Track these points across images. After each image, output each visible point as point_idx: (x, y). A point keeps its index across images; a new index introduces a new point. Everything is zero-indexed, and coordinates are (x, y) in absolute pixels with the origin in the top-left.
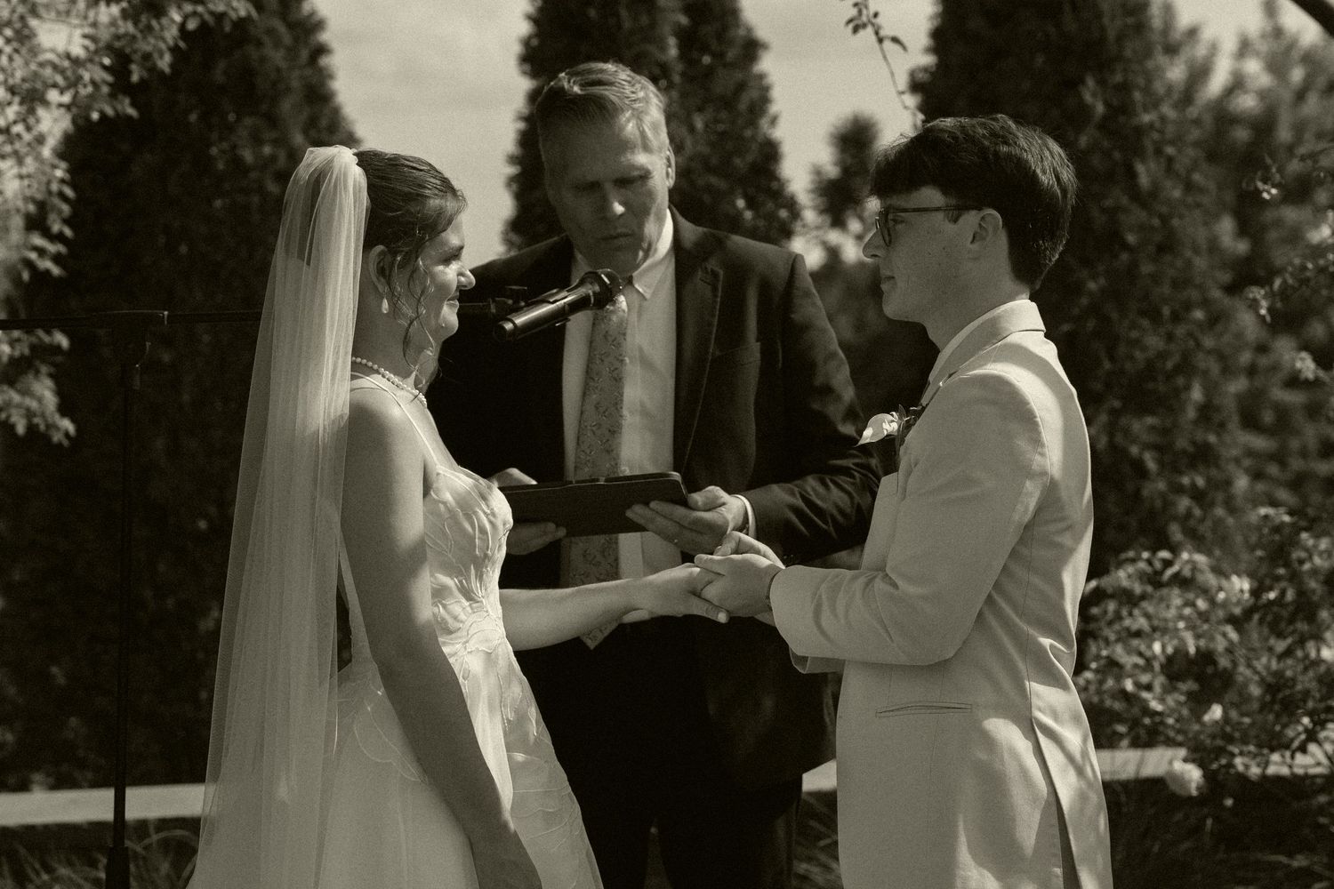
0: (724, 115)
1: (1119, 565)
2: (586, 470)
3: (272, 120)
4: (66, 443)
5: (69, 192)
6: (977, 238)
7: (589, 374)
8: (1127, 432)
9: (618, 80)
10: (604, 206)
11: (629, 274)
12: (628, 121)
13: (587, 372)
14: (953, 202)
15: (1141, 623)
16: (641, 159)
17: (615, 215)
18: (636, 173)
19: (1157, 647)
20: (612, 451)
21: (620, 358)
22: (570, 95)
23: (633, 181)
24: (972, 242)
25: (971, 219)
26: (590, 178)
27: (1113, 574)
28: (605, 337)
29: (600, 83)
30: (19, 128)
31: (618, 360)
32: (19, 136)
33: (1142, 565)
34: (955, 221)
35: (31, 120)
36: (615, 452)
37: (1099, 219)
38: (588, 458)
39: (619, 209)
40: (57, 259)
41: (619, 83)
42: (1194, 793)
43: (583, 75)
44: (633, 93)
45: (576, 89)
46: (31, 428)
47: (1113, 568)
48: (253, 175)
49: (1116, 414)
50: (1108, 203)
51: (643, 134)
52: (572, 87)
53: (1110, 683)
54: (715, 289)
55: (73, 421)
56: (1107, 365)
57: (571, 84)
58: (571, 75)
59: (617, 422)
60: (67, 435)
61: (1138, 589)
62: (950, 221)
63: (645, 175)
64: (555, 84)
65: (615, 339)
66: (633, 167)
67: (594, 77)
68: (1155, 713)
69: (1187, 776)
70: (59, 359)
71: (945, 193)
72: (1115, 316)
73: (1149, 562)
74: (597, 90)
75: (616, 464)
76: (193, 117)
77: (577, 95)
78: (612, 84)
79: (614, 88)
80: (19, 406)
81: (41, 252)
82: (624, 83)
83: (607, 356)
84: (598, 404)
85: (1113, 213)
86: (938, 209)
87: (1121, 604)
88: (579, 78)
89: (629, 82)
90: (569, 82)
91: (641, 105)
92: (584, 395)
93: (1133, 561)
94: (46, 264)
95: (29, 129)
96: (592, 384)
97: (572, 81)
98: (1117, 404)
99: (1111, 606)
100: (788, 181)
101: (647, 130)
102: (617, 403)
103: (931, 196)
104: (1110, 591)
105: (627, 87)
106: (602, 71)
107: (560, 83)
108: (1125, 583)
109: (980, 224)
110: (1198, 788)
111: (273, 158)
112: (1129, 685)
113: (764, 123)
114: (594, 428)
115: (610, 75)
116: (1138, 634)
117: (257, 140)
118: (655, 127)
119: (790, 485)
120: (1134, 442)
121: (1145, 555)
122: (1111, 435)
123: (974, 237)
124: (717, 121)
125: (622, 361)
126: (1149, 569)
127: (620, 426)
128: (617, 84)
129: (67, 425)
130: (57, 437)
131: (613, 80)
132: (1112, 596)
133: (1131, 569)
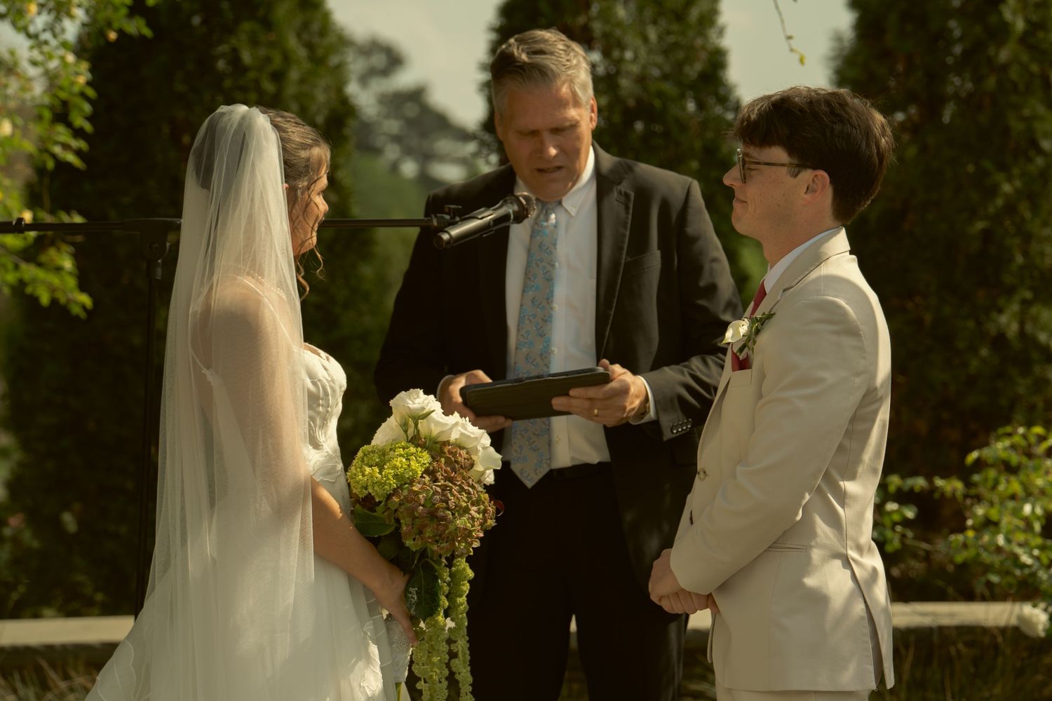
0: (675, 27)
1: (998, 438)
2: (524, 350)
3: (267, 24)
4: (83, 315)
5: (91, 93)
6: (810, 190)
7: (528, 275)
8: (1035, 320)
9: (558, 51)
10: (542, 150)
11: (559, 199)
12: (563, 83)
13: (526, 274)
14: (796, 162)
15: (1016, 487)
16: (572, 113)
17: (551, 156)
18: (568, 124)
19: (1027, 509)
20: (545, 335)
21: (552, 263)
22: (519, 62)
23: (565, 130)
24: (806, 193)
25: (807, 175)
26: (532, 127)
27: (993, 446)
28: (540, 246)
29: (542, 52)
30: (47, 36)
31: (550, 264)
32: (46, 43)
33: (1017, 439)
34: (796, 176)
35: (58, 29)
36: (546, 336)
37: (1017, 126)
38: (526, 341)
39: (553, 151)
40: (78, 153)
41: (558, 53)
42: (1042, 634)
43: (528, 43)
44: (568, 60)
45: (524, 57)
46: (54, 302)
47: (993, 441)
48: (252, 75)
49: (1026, 303)
50: (1026, 112)
51: (574, 94)
52: (521, 55)
53: (986, 538)
54: (627, 208)
55: (91, 295)
56: (1019, 259)
57: (520, 51)
58: (520, 41)
59: (549, 313)
60: (84, 307)
61: (1015, 459)
62: (791, 176)
63: (574, 126)
64: (506, 48)
65: (548, 248)
66: (566, 119)
67: (538, 47)
68: (1024, 566)
69: (1034, 620)
70: (79, 239)
71: (790, 154)
72: (1028, 215)
73: (1025, 436)
74: (539, 59)
75: (548, 346)
76: (196, 20)
77: (525, 63)
78: (552, 53)
79: (553, 57)
80: (43, 282)
81: (66, 147)
82: (561, 52)
83: (541, 262)
84: (534, 298)
85: (1029, 120)
86: (783, 165)
87: (1000, 472)
88: (526, 47)
89: (565, 51)
90: (518, 49)
91: (573, 71)
92: (524, 291)
93: (1009, 435)
94: (71, 158)
95: (55, 36)
96: (529, 283)
97: (520, 48)
98: (1028, 295)
99: (992, 473)
100: (735, 86)
101: (578, 90)
102: (549, 299)
103: (779, 154)
104: (990, 461)
105: (563, 56)
106: (545, 41)
107: (511, 49)
108: (1004, 455)
109: (813, 180)
110: (1046, 630)
111: (268, 60)
112: (1001, 540)
113: (712, 34)
114: (531, 318)
115: (550, 45)
116: (1013, 497)
117: (254, 42)
118: (584, 87)
119: (678, 367)
120: (1043, 329)
121: (1021, 430)
122: (1022, 323)
123: (808, 188)
124: (669, 33)
125: (553, 266)
126: (1023, 443)
127: (551, 316)
128: (556, 54)
129: (85, 299)
130: (76, 310)
131: (553, 50)
132: (992, 466)
133: (1007, 443)
